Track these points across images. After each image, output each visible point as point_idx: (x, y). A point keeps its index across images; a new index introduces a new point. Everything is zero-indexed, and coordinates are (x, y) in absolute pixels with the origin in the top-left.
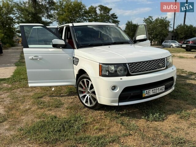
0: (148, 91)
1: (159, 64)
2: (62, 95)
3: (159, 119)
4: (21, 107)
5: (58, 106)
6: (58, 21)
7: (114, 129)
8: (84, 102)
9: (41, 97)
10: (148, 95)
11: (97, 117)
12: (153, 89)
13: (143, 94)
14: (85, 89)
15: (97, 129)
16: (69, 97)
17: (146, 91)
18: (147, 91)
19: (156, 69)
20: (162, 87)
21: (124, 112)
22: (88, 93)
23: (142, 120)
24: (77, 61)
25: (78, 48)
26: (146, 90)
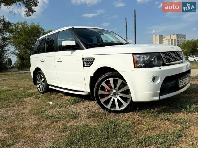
1: (180, 55)
5: (76, 116)
6: (13, 45)
9: (44, 112)
12: (184, 80)
13: (179, 85)
14: (108, 91)
23: (181, 113)
24: (90, 60)
25: (87, 48)
26: (180, 80)
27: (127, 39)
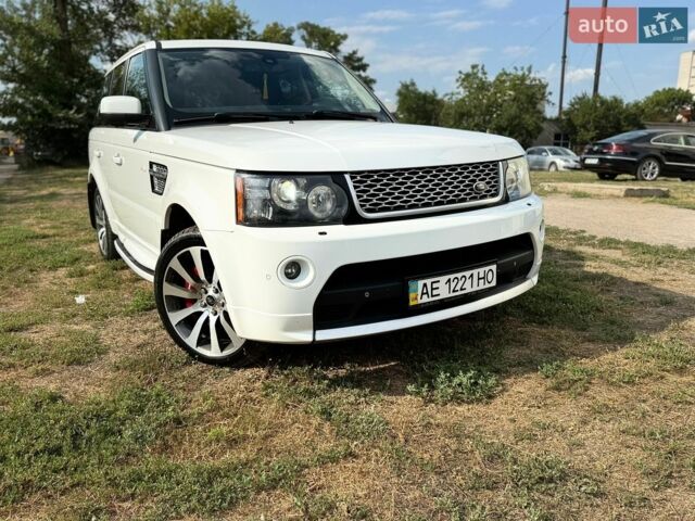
0: (428, 282)
1: (474, 181)
3: (473, 393)
5: (82, 358)
7: (293, 436)
8: (192, 340)
9: (24, 328)
10: (431, 299)
11: (232, 394)
12: (452, 276)
13: (412, 295)
14: (194, 291)
15: (218, 439)
17: (421, 283)
18: (425, 285)
19: (464, 200)
20: (487, 268)
21: (342, 372)
23: (409, 397)
24: (162, 176)
26: (423, 278)
27: (564, 57)
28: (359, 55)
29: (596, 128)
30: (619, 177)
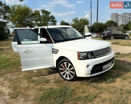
1: (107, 50)
2: (44, 74)
3: (112, 81)
4: (22, 86)
5: (48, 82)
7: (91, 91)
8: (64, 77)
9: (31, 78)
10: (105, 68)
12: (107, 65)
13: (103, 68)
14: (64, 69)
15: (82, 92)
16: (51, 75)
19: (107, 53)
20: (111, 63)
22: (67, 71)
23: (103, 83)
27: (91, 16)
28: (53, 16)
29: (98, 28)
30: (107, 39)
